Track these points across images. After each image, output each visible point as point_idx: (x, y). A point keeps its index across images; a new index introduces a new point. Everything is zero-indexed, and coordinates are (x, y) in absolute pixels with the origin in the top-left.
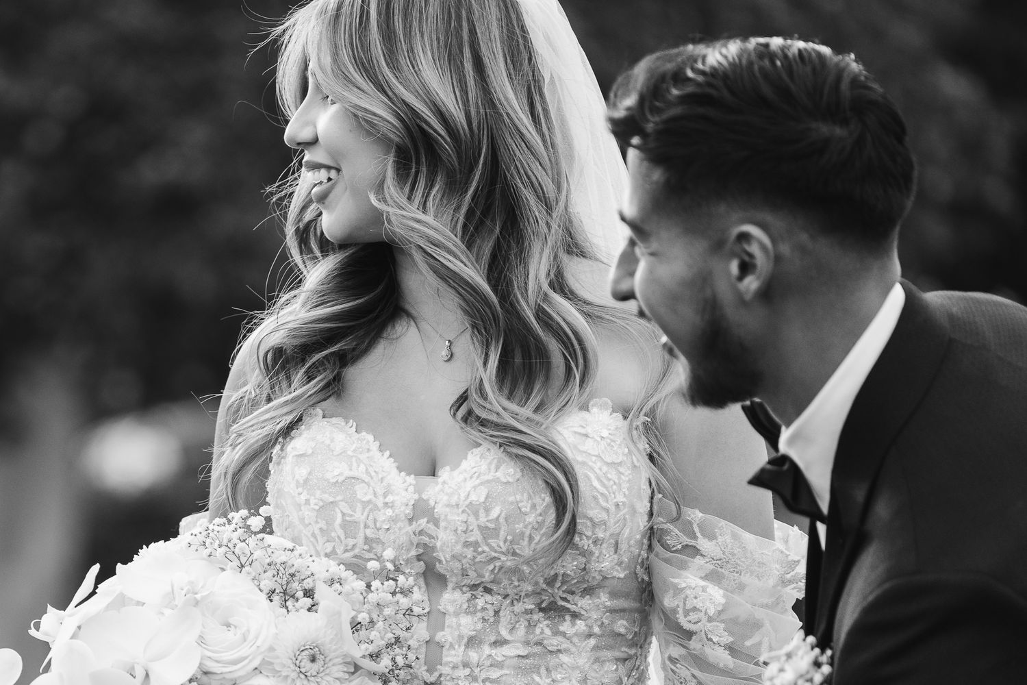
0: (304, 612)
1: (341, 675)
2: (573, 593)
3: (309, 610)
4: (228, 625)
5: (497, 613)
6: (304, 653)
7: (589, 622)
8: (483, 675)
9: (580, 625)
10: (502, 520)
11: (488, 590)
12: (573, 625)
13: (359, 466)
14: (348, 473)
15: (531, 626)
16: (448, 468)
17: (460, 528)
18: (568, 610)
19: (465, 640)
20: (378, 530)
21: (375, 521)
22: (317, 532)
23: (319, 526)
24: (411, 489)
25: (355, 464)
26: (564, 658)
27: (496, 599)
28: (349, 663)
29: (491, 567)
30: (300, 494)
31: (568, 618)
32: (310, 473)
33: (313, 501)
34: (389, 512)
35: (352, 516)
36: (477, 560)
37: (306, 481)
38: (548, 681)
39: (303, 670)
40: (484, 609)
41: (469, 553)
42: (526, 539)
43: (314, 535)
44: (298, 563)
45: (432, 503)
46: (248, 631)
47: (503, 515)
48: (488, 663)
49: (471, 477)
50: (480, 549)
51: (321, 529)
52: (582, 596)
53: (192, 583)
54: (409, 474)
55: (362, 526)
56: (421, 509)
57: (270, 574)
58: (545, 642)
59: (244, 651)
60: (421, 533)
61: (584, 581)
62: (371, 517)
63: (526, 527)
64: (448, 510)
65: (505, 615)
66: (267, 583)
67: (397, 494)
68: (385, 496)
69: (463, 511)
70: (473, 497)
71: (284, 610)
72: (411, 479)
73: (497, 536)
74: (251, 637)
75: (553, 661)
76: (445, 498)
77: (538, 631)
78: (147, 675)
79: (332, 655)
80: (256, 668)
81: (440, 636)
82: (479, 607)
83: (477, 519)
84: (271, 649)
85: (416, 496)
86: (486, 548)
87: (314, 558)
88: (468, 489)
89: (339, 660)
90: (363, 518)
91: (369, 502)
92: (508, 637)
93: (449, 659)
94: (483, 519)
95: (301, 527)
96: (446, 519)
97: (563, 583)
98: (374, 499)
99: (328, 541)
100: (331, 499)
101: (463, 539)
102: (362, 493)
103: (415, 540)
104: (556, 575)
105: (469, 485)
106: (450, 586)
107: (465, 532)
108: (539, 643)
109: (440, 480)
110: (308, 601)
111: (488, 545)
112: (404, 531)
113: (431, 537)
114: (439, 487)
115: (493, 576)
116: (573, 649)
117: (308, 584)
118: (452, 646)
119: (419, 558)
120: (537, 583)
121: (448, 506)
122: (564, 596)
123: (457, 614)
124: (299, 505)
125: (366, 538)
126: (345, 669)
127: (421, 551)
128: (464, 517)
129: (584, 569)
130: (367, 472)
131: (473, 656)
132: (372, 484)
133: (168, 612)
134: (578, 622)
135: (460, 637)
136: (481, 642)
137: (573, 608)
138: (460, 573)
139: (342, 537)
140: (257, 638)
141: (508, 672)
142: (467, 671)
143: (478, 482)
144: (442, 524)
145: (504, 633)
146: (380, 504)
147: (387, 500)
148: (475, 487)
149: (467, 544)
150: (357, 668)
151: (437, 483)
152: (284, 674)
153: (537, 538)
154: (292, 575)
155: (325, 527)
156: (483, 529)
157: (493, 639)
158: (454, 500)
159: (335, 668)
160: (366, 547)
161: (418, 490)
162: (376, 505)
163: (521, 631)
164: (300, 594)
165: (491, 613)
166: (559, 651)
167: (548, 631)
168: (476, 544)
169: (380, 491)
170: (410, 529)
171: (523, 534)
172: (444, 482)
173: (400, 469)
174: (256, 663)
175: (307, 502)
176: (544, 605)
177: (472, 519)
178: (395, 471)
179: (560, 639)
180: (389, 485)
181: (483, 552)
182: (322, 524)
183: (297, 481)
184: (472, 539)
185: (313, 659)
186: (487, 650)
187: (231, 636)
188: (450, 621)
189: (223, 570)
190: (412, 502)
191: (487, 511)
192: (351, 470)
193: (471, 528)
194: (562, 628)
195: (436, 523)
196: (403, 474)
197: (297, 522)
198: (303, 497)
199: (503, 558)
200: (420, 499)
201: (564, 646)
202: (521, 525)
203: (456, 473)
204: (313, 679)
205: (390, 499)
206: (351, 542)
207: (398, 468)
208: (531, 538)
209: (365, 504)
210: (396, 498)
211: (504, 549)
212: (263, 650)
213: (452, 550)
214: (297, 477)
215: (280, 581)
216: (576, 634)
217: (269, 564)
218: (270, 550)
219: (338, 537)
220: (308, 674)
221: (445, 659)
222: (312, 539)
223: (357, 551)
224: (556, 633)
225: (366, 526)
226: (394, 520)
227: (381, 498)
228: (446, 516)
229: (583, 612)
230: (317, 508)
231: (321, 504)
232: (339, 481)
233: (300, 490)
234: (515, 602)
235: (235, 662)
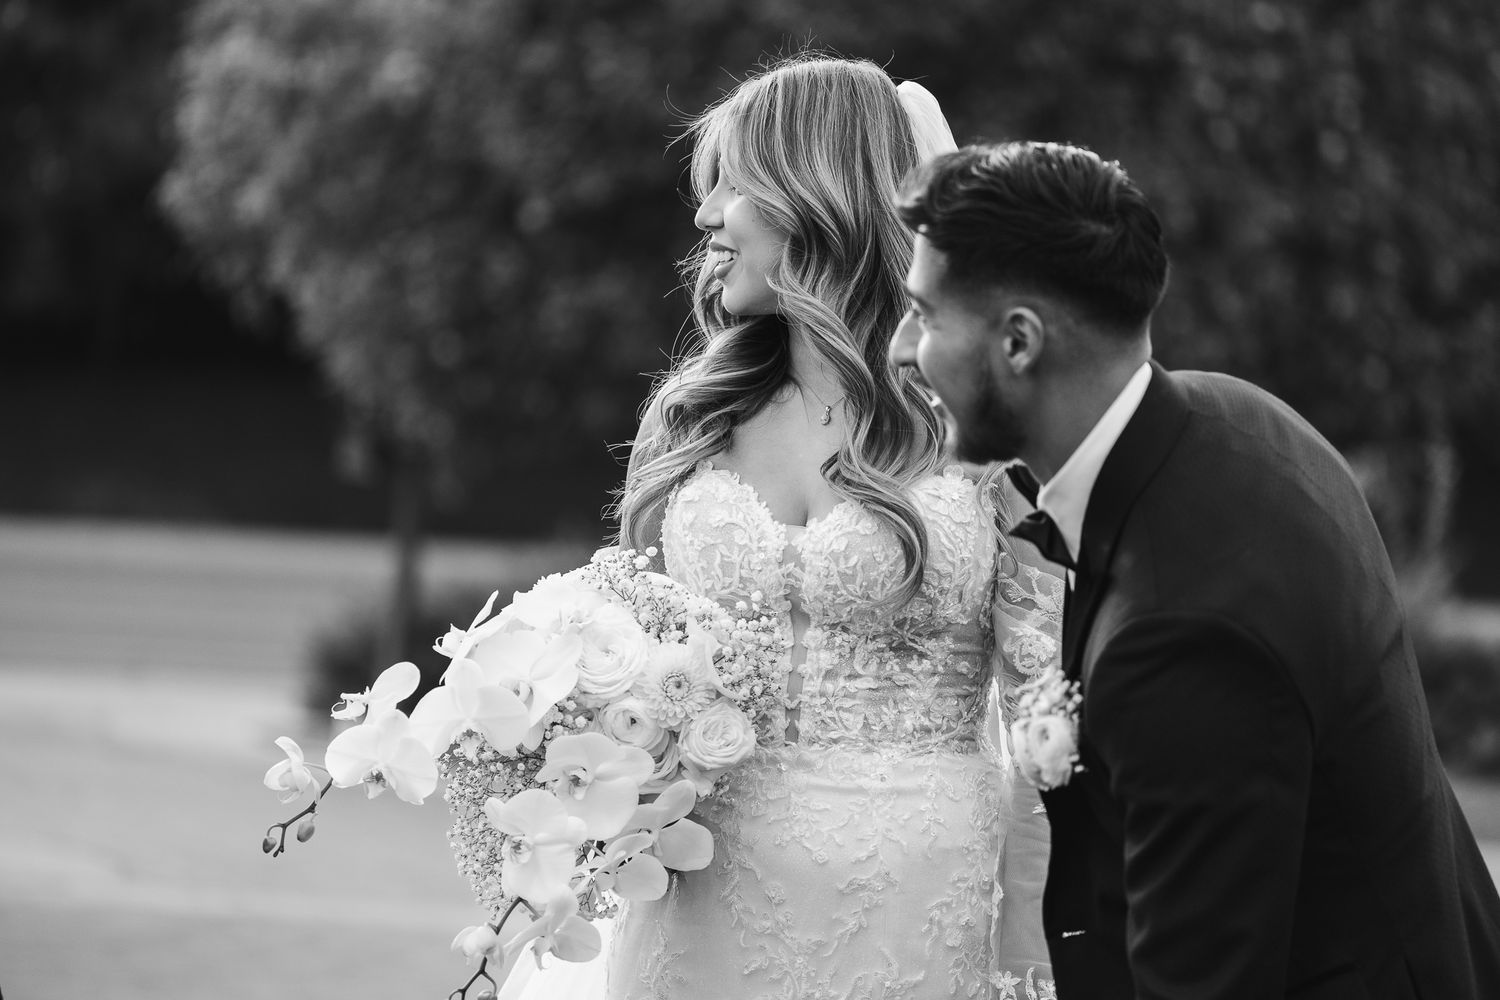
0: (675, 643)
1: (703, 700)
2: (920, 635)
3: (680, 641)
4: (607, 652)
5: (852, 650)
6: (671, 680)
7: (935, 662)
8: (837, 705)
9: (926, 664)
10: (858, 568)
11: (845, 629)
12: (920, 663)
13: (738, 513)
14: (728, 520)
15: (882, 663)
16: (815, 519)
17: (822, 573)
18: (916, 649)
19: (823, 672)
20: (752, 570)
21: (749, 563)
22: (699, 570)
23: (700, 565)
24: (782, 536)
25: (734, 511)
26: (911, 693)
27: (852, 637)
28: (712, 690)
29: (848, 609)
30: (686, 536)
31: (915, 657)
32: (696, 518)
33: (696, 542)
34: (762, 556)
35: (729, 557)
36: (836, 602)
37: (692, 525)
38: (895, 712)
39: (669, 694)
40: (841, 646)
41: (830, 595)
42: (879, 586)
43: (696, 572)
44: (673, 599)
45: (799, 549)
46: (624, 658)
47: (860, 564)
48: (842, 693)
49: (835, 529)
50: (839, 593)
51: (702, 568)
52: (929, 639)
53: (579, 612)
54: (781, 523)
55: (738, 566)
56: (789, 555)
57: (648, 607)
58: (894, 677)
59: (618, 675)
60: (789, 575)
61: (930, 626)
62: (746, 559)
63: (879, 575)
64: (812, 556)
65: (860, 653)
66: (645, 616)
67: (770, 540)
68: (759, 541)
69: (826, 559)
70: (835, 547)
71: (658, 640)
72: (783, 528)
73: (854, 582)
74: (625, 662)
75: (900, 694)
76: (811, 546)
77: (888, 667)
78: (531, 690)
79: (695, 683)
80: (628, 691)
81: (801, 668)
82: (837, 645)
83: (838, 566)
84: (642, 674)
85: (786, 543)
86: (844, 592)
87: (689, 596)
88: (832, 539)
89: (702, 687)
90: (739, 559)
91: (745, 545)
92: (861, 672)
93: (808, 689)
94: (842, 566)
95: (686, 565)
96: (810, 565)
97: (911, 626)
98: (750, 544)
99: (708, 579)
100: (712, 542)
101: (824, 583)
102: (739, 538)
103: (784, 582)
104: (905, 619)
105: (833, 535)
106: (813, 624)
107: (827, 577)
108: (888, 678)
109: (808, 529)
110: (680, 634)
111: (846, 589)
112: (774, 573)
113: (797, 579)
114: (806, 536)
115: (849, 617)
116: (919, 685)
117: (679, 619)
118: (811, 677)
119: (786, 597)
120: (887, 625)
121: (812, 552)
122: (912, 638)
123: (817, 649)
124: (685, 546)
125: (741, 578)
126: (707, 696)
127: (788, 591)
128: (826, 563)
129: (931, 615)
130: (745, 520)
131: (830, 687)
132: (748, 529)
133: (555, 637)
134: (925, 661)
135: (819, 670)
136: (837, 675)
137: (920, 648)
138: (821, 613)
139: (721, 576)
140: (630, 664)
141: (859, 702)
142: (823, 700)
143: (840, 533)
144: (807, 569)
145: (858, 669)
146: (755, 549)
147: (761, 545)
148: (837, 538)
149: (827, 588)
150: (719, 695)
151: (805, 533)
152: (652, 697)
153: (889, 585)
154: (669, 610)
155: (706, 566)
156: (841, 575)
157: (847, 673)
158: (818, 548)
159: (698, 695)
160: (741, 586)
161: (788, 538)
162: (750, 549)
163: (873, 667)
164: (673, 627)
165: (848, 650)
166: (906, 686)
167: (897, 668)
168: (835, 588)
169: (755, 537)
170: (779, 571)
171: (876, 580)
172: (811, 532)
173: (774, 518)
174: (627, 687)
175: (692, 542)
176: (894, 645)
177: (833, 566)
178: (770, 520)
179: (908, 675)
180: (763, 532)
181: (842, 595)
182: (704, 563)
183: (684, 525)
184: (833, 583)
185: (679, 686)
186: (842, 682)
187: (608, 661)
188: (811, 655)
189: (610, 601)
190: (783, 548)
191: (847, 558)
192: (731, 517)
193: (832, 573)
194: (909, 666)
195: (803, 569)
196: (776, 522)
197: (682, 560)
198: (688, 539)
199: (859, 601)
200: (790, 545)
201: (909, 682)
202: (875, 573)
203: (821, 524)
204: (676, 703)
205: (763, 544)
206: (728, 580)
207: (772, 517)
208: (883, 585)
209: (742, 547)
210: (769, 543)
211: (860, 594)
212: (634, 674)
213: (815, 592)
214: (684, 520)
215: (656, 614)
216: (921, 672)
217: (649, 599)
218: (650, 587)
219: (717, 576)
220: (674, 698)
221: (805, 689)
222: (694, 576)
223: (732, 589)
224: (904, 670)
225: (741, 567)
226: (766, 563)
227: (756, 542)
228: (811, 561)
229: (929, 653)
230: (700, 548)
231: (703, 545)
232: (721, 526)
233: (686, 532)
234: (869, 641)
235: (609, 685)
